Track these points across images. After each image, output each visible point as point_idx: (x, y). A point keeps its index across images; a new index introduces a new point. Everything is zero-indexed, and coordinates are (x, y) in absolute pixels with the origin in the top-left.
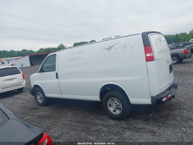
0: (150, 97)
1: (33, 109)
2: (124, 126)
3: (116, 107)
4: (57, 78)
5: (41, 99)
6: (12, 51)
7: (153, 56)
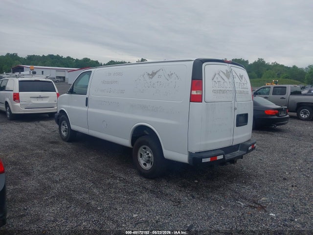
0: (187, 153)
1: (52, 143)
2: (149, 186)
3: (147, 159)
5: (66, 131)
6: (69, 58)
7: (202, 95)
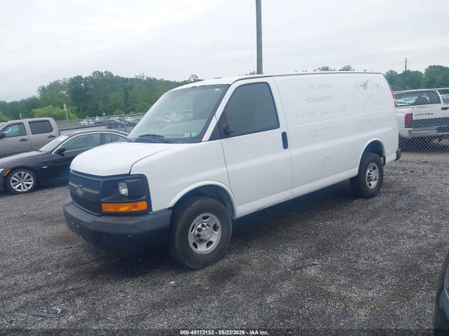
4: (285, 145)
